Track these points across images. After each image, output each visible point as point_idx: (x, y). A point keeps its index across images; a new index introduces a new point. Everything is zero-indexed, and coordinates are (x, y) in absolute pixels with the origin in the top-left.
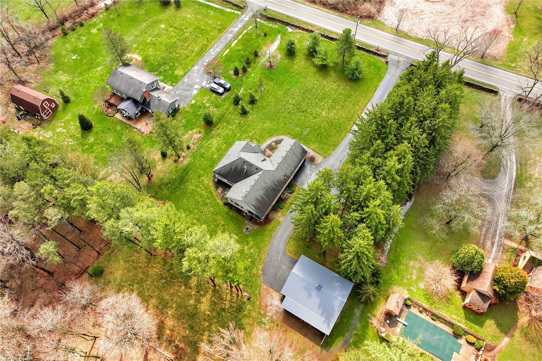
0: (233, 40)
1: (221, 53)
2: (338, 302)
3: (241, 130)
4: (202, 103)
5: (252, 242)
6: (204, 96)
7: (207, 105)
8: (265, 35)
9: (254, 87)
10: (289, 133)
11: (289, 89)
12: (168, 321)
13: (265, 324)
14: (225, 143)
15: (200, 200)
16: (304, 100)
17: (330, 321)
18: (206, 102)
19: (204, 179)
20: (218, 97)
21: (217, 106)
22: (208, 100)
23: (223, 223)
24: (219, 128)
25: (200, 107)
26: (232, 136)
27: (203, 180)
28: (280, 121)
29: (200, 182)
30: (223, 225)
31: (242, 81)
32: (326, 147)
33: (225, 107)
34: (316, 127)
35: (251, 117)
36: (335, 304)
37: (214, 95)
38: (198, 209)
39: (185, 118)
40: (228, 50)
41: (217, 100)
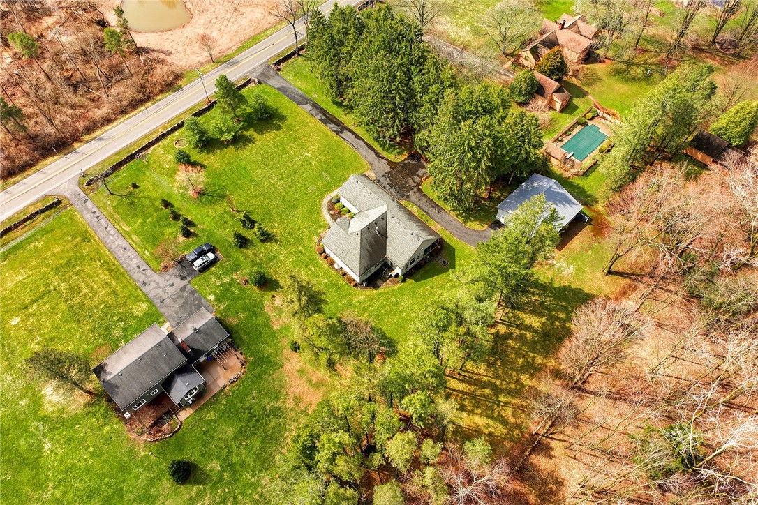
0: (117, 227)
1: (134, 246)
2: (555, 186)
3: (294, 244)
4: (221, 286)
5: (462, 262)
6: (208, 282)
7: (227, 280)
8: (135, 186)
9: (224, 217)
10: (322, 193)
11: (252, 178)
12: (550, 364)
13: (561, 266)
14: (307, 266)
15: (387, 308)
16: (277, 168)
17: (571, 201)
18: (222, 280)
19: (357, 299)
20: (218, 264)
21: (236, 268)
22: (219, 278)
23: (429, 287)
24: (277, 273)
25: (227, 290)
26: (299, 257)
27: (358, 302)
28: (299, 198)
29: (360, 306)
30: (432, 288)
31: (204, 230)
32: (355, 164)
33: (242, 259)
34: (325, 166)
35: (275, 229)
36: (556, 190)
37: (213, 269)
38: (402, 312)
39: (237, 313)
40: (133, 236)
41: (223, 267)
